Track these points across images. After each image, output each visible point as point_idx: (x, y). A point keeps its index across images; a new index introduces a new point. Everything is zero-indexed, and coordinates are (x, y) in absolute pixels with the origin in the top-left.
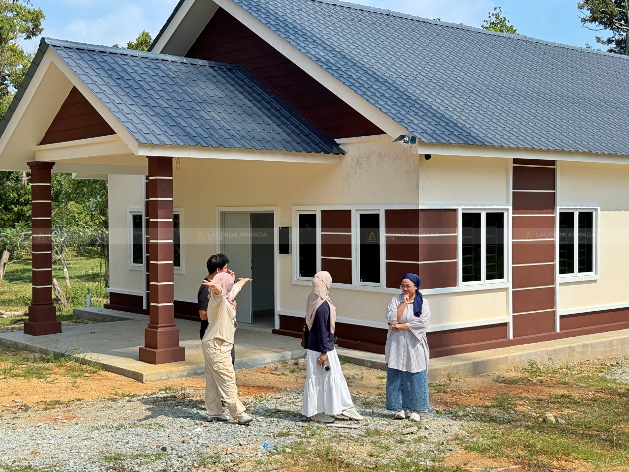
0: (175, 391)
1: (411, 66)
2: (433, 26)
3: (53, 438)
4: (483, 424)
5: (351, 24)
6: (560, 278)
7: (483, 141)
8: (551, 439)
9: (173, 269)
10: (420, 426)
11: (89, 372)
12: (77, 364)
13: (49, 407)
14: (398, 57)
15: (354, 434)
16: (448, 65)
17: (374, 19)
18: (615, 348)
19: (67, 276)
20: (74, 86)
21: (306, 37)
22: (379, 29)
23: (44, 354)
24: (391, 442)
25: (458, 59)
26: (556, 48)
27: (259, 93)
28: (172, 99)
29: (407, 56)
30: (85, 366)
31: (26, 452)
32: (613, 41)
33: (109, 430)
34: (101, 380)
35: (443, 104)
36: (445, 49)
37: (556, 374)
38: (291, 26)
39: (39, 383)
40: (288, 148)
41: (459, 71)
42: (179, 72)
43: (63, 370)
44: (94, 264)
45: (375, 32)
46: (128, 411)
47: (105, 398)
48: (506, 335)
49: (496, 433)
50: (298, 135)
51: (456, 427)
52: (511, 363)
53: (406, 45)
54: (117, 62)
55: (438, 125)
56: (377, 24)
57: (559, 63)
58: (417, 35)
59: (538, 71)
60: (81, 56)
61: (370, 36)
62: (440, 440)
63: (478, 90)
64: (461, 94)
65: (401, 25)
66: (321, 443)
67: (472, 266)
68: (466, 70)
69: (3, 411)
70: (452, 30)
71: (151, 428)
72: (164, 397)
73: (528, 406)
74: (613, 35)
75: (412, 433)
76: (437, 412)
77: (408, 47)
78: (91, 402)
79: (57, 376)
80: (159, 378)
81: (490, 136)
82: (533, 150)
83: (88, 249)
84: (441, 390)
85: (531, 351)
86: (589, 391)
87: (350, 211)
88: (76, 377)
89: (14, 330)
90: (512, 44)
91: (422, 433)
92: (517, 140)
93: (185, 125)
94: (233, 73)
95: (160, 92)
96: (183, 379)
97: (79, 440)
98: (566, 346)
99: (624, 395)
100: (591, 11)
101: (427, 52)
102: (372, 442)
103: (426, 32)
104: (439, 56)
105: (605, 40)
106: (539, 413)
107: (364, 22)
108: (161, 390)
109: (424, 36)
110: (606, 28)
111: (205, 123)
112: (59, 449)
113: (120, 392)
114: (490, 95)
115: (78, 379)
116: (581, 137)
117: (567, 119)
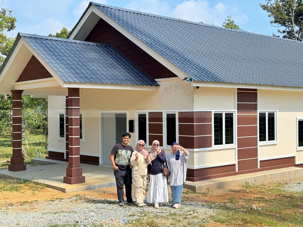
0: (81, 197)
1: (190, 45)
2: (200, 26)
3: (25, 218)
4: (224, 210)
5: (162, 25)
6: (260, 143)
7: (223, 80)
8: (254, 217)
9: (80, 140)
10: (194, 211)
11: (40, 188)
12: (35, 185)
13: (22, 204)
14: (184, 41)
15: (164, 215)
16: (207, 45)
17: (173, 23)
18: (285, 176)
19: (27, 143)
20: (33, 55)
21: (141, 32)
22: (175, 28)
23: (19, 180)
24: (181, 218)
25: (212, 42)
26: (257, 36)
27: (119, 58)
28: (79, 61)
29: (188, 40)
30: (38, 186)
31: (14, 224)
32: (285, 32)
33: (51, 214)
34: (46, 192)
35: (205, 63)
36: (206, 37)
37: (258, 188)
38: (134, 27)
39: (17, 193)
40: (133, 84)
41: (212, 48)
42: (82, 48)
43: (28, 187)
44: (39, 138)
45: (173, 29)
46: (59, 206)
47: (48, 200)
48: (234, 170)
49: (229, 214)
50: (137, 77)
51: (211, 212)
52: (237, 183)
53: (188, 36)
54: (53, 44)
55: (203, 73)
56: (174, 26)
57: (259, 43)
58: (193, 31)
59: (249, 47)
60: (36, 41)
61: (171, 31)
62: (203, 217)
63: (221, 56)
64: (213, 58)
65: (185, 26)
66: (149, 219)
67: (219, 138)
68: (215, 47)
69: (1, 206)
70: (209, 28)
71: (70, 213)
72: (76, 199)
73: (245, 202)
74: (286, 29)
75: (191, 214)
76: (202, 205)
77: (189, 36)
78: (42, 202)
79: (25, 190)
80: (73, 191)
81: (226, 78)
82: (246, 84)
83: (36, 131)
84: (204, 195)
85: (246, 177)
86: (273, 195)
87: (162, 112)
88: (34, 191)
89: (3, 169)
90: (237, 35)
91: (195, 214)
92: (239, 80)
93: (85, 73)
94: (107, 49)
95: (74, 58)
96: (84, 191)
97: (37, 219)
98: (262, 175)
99: (288, 197)
100: (275, 18)
101: (198, 39)
102: (172, 219)
103: (197, 29)
104: (203, 40)
105: (282, 31)
106: (249, 205)
107: (168, 25)
108: (74, 196)
109: (196, 31)
110: (282, 26)
111: (94, 72)
112: (29, 223)
113: (55, 197)
114: (227, 59)
115: (35, 191)
116: (268, 78)
117: (262, 70)
